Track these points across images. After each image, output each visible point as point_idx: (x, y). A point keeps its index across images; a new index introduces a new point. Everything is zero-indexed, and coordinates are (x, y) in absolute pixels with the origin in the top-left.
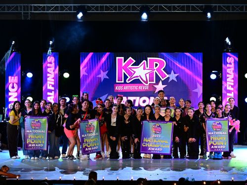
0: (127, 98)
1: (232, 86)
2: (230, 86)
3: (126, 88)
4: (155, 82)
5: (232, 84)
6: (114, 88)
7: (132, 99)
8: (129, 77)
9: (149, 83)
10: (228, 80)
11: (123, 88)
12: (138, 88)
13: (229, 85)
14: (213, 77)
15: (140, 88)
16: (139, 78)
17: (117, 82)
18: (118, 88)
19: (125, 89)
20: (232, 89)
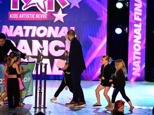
0: (23, 27)
1: (140, 17)
2: (138, 17)
3: (22, 16)
4: (54, 10)
5: (140, 14)
6: (8, 16)
7: (28, 28)
8: (25, 4)
9: (47, 11)
10: (136, 9)
11: (18, 16)
12: (35, 16)
13: (137, 15)
14: (119, 5)
15: (38, 16)
16: (36, 5)
17: (12, 9)
18: (13, 16)
19: (20, 17)
20: (140, 20)
